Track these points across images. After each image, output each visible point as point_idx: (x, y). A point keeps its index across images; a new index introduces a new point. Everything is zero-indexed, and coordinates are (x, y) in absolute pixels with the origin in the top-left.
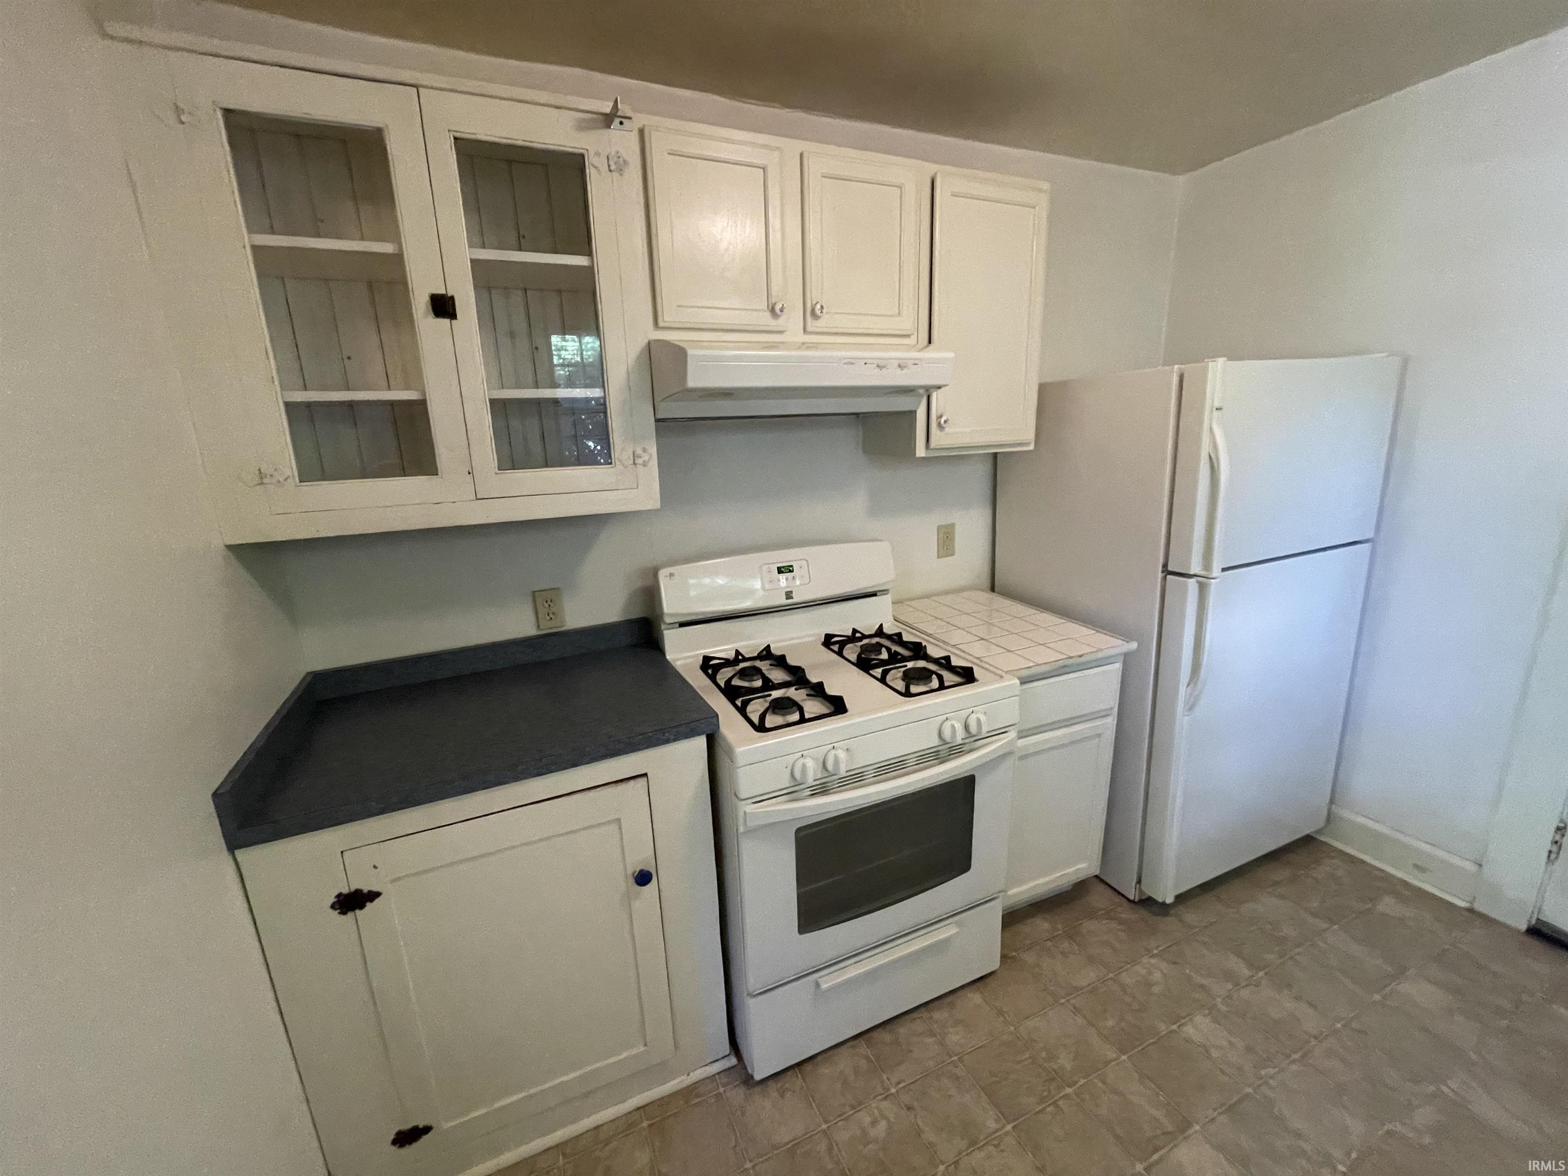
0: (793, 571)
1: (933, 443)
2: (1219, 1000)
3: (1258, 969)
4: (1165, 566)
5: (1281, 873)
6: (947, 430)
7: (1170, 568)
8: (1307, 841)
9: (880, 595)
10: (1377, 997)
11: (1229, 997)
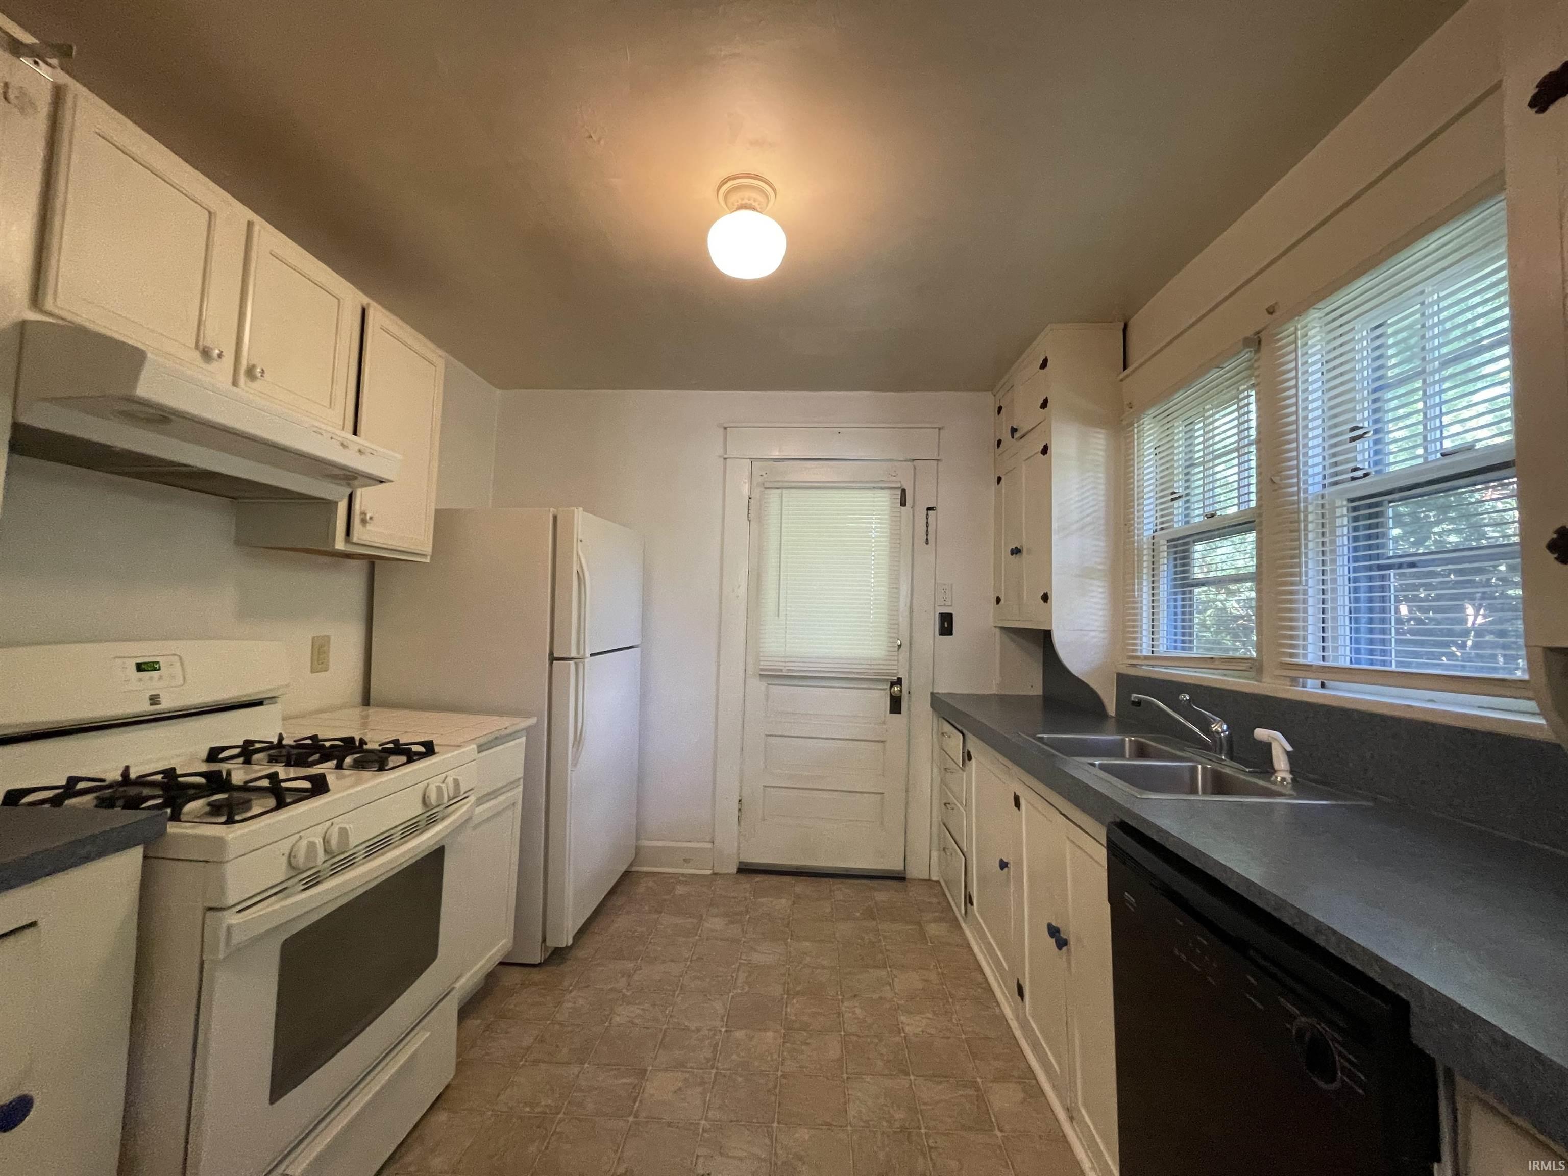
0: (159, 669)
1: (356, 536)
2: (624, 991)
3: (636, 959)
4: (551, 653)
5: (618, 901)
6: (369, 527)
7: (555, 655)
8: (627, 874)
9: (267, 704)
10: (697, 937)
11: (629, 984)
